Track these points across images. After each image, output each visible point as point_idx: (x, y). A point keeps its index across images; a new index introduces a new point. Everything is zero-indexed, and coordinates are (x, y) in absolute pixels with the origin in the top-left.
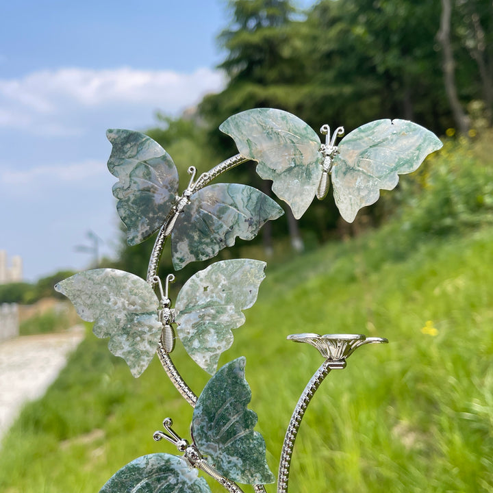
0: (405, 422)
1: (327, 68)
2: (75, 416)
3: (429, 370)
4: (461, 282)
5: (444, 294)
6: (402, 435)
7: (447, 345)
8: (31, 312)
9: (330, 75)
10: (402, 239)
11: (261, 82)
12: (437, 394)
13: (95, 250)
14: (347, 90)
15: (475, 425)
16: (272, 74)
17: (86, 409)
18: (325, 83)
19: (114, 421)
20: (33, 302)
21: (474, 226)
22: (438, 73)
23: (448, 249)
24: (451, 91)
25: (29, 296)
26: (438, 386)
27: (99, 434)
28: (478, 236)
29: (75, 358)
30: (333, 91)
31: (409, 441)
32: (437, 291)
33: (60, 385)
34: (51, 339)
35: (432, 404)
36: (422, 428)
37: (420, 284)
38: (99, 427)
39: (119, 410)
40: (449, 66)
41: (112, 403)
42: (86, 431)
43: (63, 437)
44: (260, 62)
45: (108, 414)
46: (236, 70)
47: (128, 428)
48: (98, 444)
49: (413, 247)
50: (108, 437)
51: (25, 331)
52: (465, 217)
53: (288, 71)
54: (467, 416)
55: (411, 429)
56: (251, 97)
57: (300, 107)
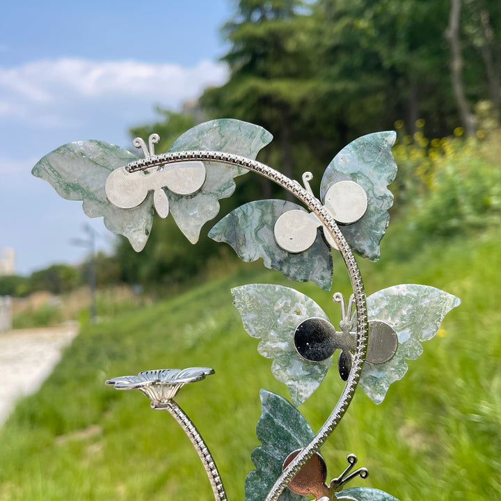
0: (411, 423)
1: (332, 63)
2: (70, 411)
3: (435, 371)
4: (468, 283)
6: (408, 436)
7: (454, 346)
8: (23, 305)
9: (335, 70)
10: (406, 239)
11: (265, 75)
12: (443, 395)
13: (91, 244)
14: (352, 86)
15: (483, 427)
16: (277, 68)
17: (82, 404)
18: (328, 78)
19: (110, 417)
20: (25, 295)
21: (480, 228)
22: (446, 71)
23: (454, 250)
24: (458, 90)
25: (21, 289)
26: (446, 388)
27: (95, 430)
28: (485, 237)
29: (70, 353)
30: (339, 86)
31: (416, 443)
33: (55, 380)
34: (45, 334)
35: (438, 406)
36: (428, 430)
38: (95, 423)
39: (116, 407)
40: (457, 64)
41: (108, 399)
42: (83, 426)
43: (59, 431)
44: (264, 56)
45: (105, 409)
46: (239, 63)
47: (126, 424)
48: (95, 440)
49: (417, 246)
50: (105, 432)
51: (18, 324)
52: (472, 218)
53: (293, 67)
54: (475, 418)
55: (417, 430)
56: (253, 91)
57: (303, 103)
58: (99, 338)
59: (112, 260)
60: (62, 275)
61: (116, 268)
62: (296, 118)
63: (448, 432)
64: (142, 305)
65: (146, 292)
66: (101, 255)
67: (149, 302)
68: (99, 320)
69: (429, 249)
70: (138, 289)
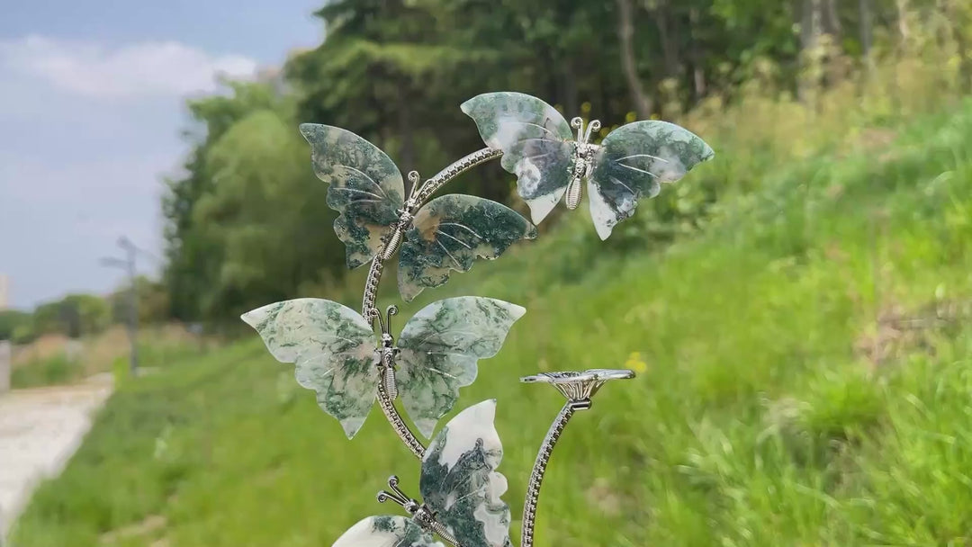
0: (602, 482)
1: (465, 25)
2: (119, 497)
3: (628, 416)
4: (659, 306)
5: (637, 321)
6: (601, 498)
7: (651, 383)
8: (26, 354)
9: (470, 34)
10: (574, 253)
11: (376, 38)
12: (641, 446)
13: (131, 264)
14: (492, 55)
15: (695, 480)
16: (393, 28)
17: (132, 487)
18: (461, 45)
19: (175, 503)
20: (26, 341)
21: (666, 238)
22: (613, 40)
23: (635, 266)
24: (629, 65)
25: (20, 332)
26: (644, 436)
27: (157, 521)
28: (673, 250)
29: (104, 420)
30: (476, 55)
31: (609, 506)
32: (629, 318)
33: (89, 454)
34: (64, 393)
35: (636, 457)
36: (625, 488)
37: (603, 309)
38: (155, 511)
39: (182, 485)
40: (626, 31)
41: (172, 477)
42: (138, 518)
43: (105, 525)
44: (374, 11)
45: (169, 492)
46: (339, 21)
47: (203, 512)
48: (159, 534)
49: (589, 262)
50: (172, 523)
51: (19, 381)
52: (654, 226)
53: (413, 26)
54: (683, 468)
55: (612, 490)
56: (362, 57)
57: (428, 76)
58: (144, 397)
59: (157, 288)
60: (83, 310)
61: (163, 299)
62: (418, 95)
63: (652, 489)
64: (204, 352)
65: (209, 333)
66: (142, 280)
67: (213, 345)
68: (143, 372)
69: (604, 264)
70: (197, 327)
